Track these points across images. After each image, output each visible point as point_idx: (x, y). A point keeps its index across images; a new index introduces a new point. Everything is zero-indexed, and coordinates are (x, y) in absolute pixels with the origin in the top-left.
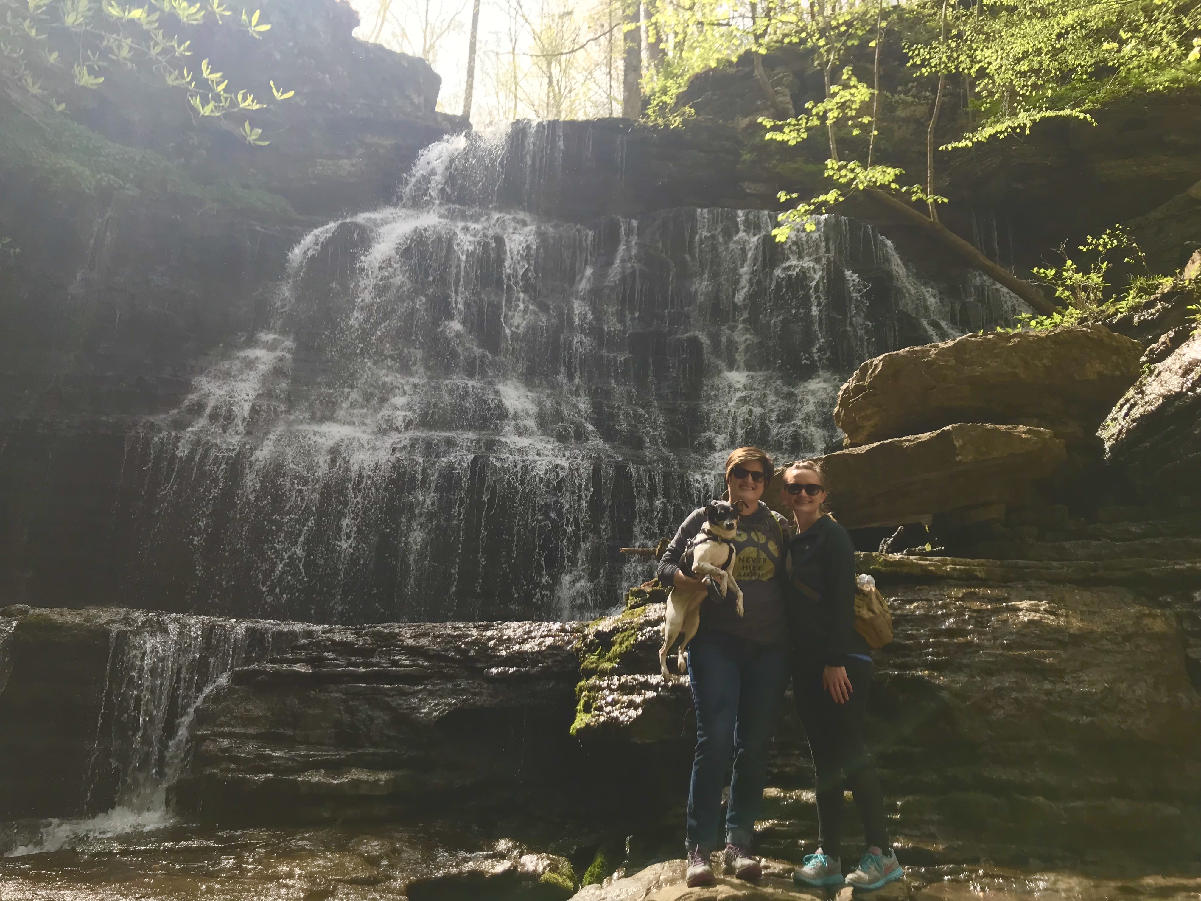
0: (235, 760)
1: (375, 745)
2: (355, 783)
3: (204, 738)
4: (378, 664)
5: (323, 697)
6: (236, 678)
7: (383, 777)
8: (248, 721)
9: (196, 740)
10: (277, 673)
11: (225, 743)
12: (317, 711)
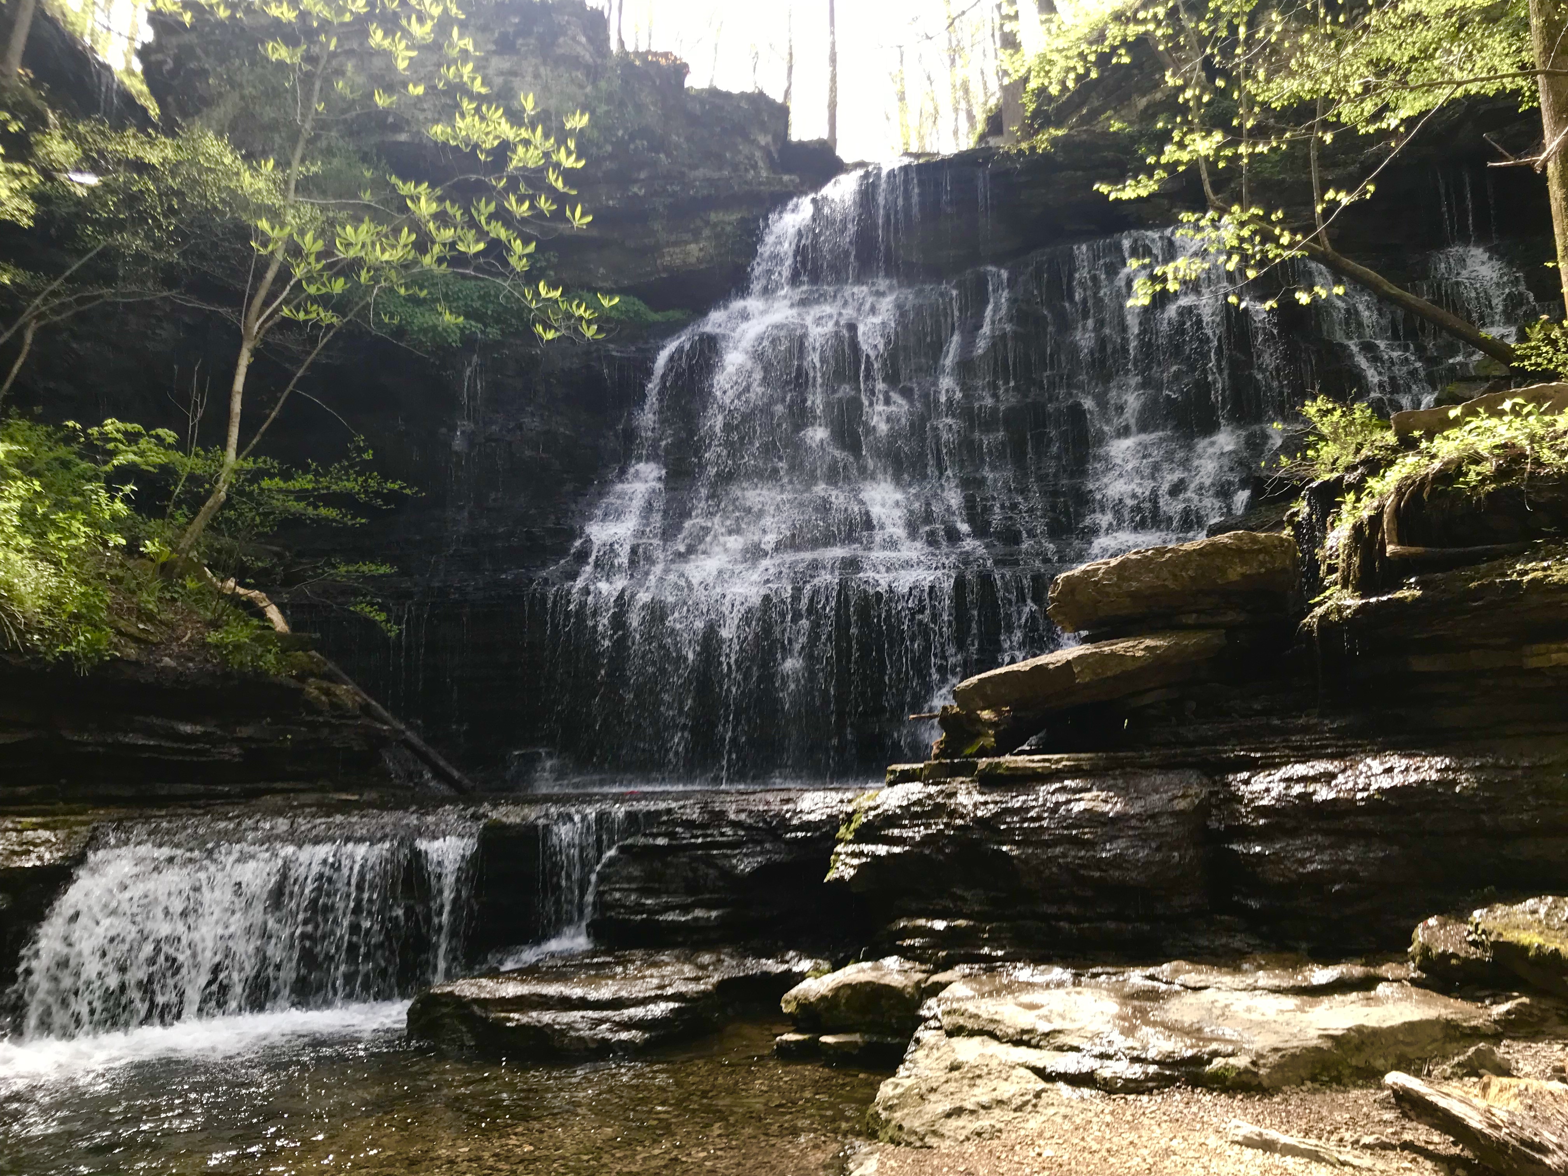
0: (624, 906)
1: (711, 892)
2: (696, 919)
3: (604, 892)
4: (712, 835)
5: (675, 861)
6: (622, 849)
7: (714, 914)
8: (630, 879)
9: (599, 894)
10: (645, 847)
11: (617, 895)
12: (673, 871)
